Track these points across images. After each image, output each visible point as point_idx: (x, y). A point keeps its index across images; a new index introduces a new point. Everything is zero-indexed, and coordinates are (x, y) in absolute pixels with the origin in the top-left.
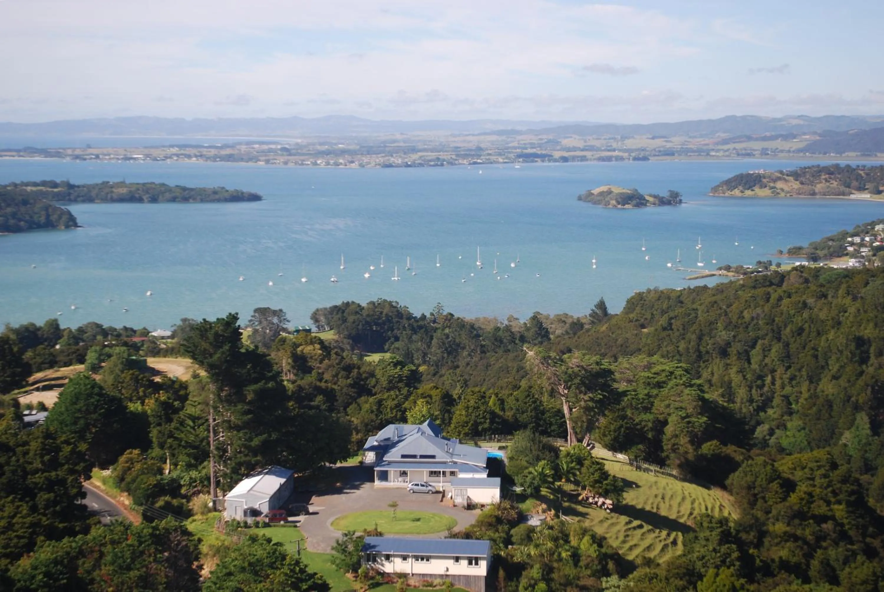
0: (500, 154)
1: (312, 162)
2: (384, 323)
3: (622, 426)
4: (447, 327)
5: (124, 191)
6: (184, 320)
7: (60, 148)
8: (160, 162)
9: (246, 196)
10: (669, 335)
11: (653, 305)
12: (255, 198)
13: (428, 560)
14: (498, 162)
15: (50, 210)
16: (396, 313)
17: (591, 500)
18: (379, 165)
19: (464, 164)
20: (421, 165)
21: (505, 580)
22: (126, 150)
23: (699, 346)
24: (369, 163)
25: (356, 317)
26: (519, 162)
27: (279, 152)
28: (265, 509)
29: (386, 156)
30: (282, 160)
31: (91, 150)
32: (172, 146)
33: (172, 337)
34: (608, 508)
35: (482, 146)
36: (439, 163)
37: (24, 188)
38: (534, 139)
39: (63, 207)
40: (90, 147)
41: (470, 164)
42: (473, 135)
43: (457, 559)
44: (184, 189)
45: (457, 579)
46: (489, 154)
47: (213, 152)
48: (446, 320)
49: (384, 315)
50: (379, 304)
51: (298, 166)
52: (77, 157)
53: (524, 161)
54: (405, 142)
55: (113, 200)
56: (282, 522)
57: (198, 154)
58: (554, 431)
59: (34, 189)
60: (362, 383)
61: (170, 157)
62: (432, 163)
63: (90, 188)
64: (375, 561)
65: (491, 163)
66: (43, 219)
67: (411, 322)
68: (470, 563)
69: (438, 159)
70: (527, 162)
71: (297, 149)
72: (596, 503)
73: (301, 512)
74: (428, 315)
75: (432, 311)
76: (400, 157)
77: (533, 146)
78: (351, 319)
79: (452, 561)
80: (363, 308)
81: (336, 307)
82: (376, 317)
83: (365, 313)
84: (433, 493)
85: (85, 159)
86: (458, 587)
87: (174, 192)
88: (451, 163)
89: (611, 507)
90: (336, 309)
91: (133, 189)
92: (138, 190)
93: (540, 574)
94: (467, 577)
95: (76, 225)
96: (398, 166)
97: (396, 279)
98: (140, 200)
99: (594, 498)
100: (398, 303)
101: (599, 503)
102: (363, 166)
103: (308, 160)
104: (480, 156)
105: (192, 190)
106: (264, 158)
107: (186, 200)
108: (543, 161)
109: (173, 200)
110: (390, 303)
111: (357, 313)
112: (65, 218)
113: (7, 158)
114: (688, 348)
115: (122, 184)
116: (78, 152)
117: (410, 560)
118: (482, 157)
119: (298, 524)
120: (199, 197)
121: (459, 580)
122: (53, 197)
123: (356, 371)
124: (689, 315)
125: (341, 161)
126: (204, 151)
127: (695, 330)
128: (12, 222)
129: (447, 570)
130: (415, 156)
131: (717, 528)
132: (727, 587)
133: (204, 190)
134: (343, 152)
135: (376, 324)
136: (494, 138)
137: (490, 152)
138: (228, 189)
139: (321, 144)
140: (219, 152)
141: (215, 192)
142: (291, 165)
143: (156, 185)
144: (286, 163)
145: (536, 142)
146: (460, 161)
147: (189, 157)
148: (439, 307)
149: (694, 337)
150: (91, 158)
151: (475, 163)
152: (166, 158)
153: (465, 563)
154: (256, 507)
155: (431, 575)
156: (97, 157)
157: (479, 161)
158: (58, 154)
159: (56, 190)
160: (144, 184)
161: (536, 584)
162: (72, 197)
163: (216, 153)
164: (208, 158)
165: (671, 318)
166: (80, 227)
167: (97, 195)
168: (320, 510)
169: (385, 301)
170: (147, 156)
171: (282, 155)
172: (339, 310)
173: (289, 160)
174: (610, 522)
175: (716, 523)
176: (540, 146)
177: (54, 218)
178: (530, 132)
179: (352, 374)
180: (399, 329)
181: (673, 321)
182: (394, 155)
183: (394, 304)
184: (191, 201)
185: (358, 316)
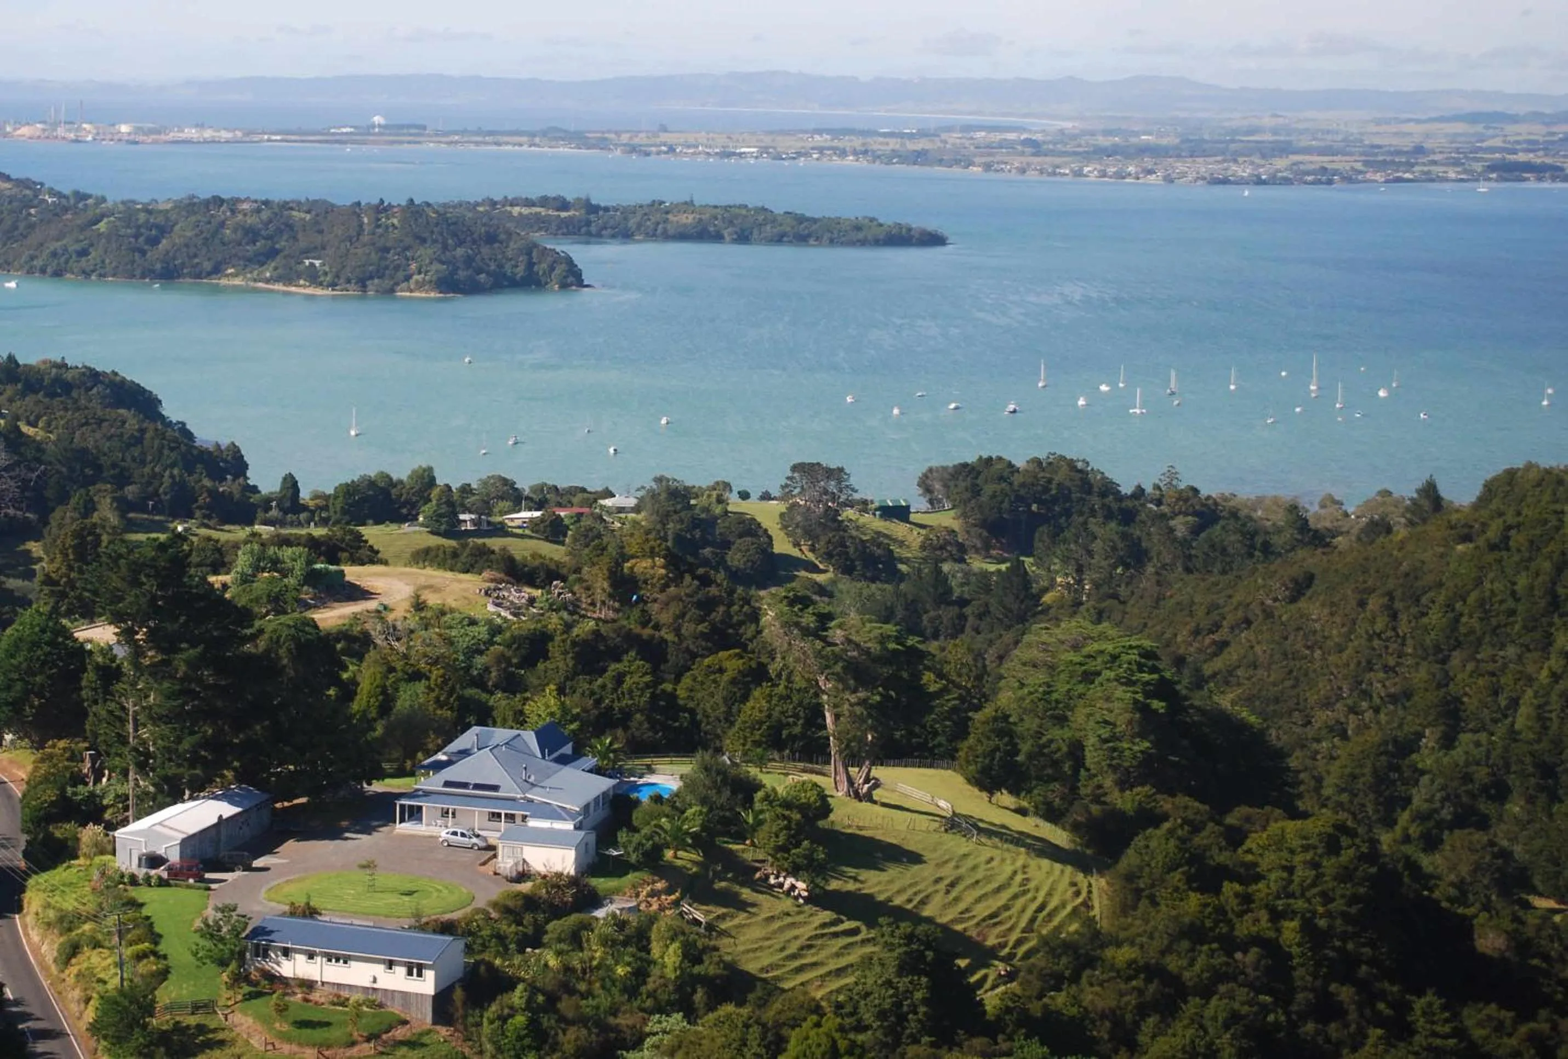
0: (1456, 163)
1: (1072, 170)
2: (1055, 500)
3: (997, 749)
4: (1180, 513)
5: (687, 219)
6: (659, 480)
7: (609, 132)
8: (786, 163)
9: (917, 236)
10: (1499, 561)
11: (1525, 496)
12: (934, 240)
13: (345, 962)
14: (1446, 180)
15: (534, 254)
16: (1079, 483)
17: (772, 881)
18: (1204, 178)
19: (1376, 181)
20: (1287, 181)
21: (465, 1004)
22: (729, 138)
23: (1554, 584)
24: (1183, 175)
25: (998, 487)
26: (1490, 179)
27: (1019, 148)
28: (174, 857)
29: (1224, 161)
30: (1016, 165)
31: (666, 135)
32: (819, 132)
33: (637, 509)
34: (799, 895)
35: (1428, 145)
36: (1325, 177)
37: (509, 208)
38: (1538, 131)
39: (558, 249)
40: (666, 131)
41: (1387, 181)
42: (1418, 121)
43: (390, 964)
44: (801, 219)
45: (390, 995)
46: (1434, 163)
47: (894, 144)
48: (1178, 499)
49: (1053, 486)
50: (1050, 464)
51: (1045, 178)
52: (633, 149)
53: (1501, 179)
54: (1275, 132)
55: (668, 237)
56: (191, 881)
57: (859, 148)
58: (940, 745)
59: (525, 211)
60: (731, 631)
61: (807, 155)
62: (1310, 178)
63: (628, 212)
64: (266, 955)
65: (1432, 180)
66: (520, 271)
67: (1107, 501)
68: (410, 973)
69: (1324, 170)
70: (1507, 180)
71: (1055, 144)
72: (781, 885)
73: (236, 864)
74: (1149, 489)
75: (1157, 482)
76: (1252, 163)
77: (1532, 146)
78: (989, 489)
79: (381, 967)
80: (1018, 471)
81: (965, 465)
82: (1040, 488)
83: (1017, 479)
84: (479, 849)
85: (648, 154)
86: (391, 1010)
87: (781, 225)
88: (1348, 179)
89: (805, 894)
90: (964, 469)
91: (706, 217)
92: (716, 219)
93: (524, 1000)
94: (405, 995)
95: (581, 284)
96: (1241, 182)
97: (1138, 411)
98: (717, 237)
99: (777, 877)
100: (1088, 463)
101: (786, 886)
102: (1172, 181)
103: (1065, 165)
104: (1413, 165)
105: (815, 221)
106: (983, 160)
107: (802, 239)
108: (1540, 179)
109: (779, 239)
110: (1071, 464)
111: (1001, 478)
112: (560, 270)
113: (509, 148)
114: (1531, 588)
115: (688, 206)
116: (641, 139)
117: (319, 959)
118: (1417, 168)
119: (213, 886)
120: (827, 236)
121: (393, 998)
122: (559, 228)
123: (722, 609)
124: (1546, 522)
125: (1131, 169)
126: (876, 144)
127: (1553, 552)
128: (462, 274)
129: (375, 981)
130: (1281, 163)
131: (900, 945)
132: (823, 1048)
133: (837, 221)
134: (1144, 150)
135: (1040, 502)
136: (1460, 127)
137: (1437, 157)
138: (881, 221)
139: (1107, 133)
140: (903, 145)
141: (858, 228)
142: (1032, 175)
143: (749, 210)
144: (1023, 171)
145: (1541, 139)
146: (1368, 176)
147: (843, 153)
148: (1172, 474)
149: (1547, 565)
150: (659, 153)
151: (1399, 180)
152: (799, 154)
153: (401, 971)
154: (161, 852)
155: (350, 987)
156: (671, 150)
157: (1407, 176)
158: (602, 144)
159: (564, 214)
160: (727, 208)
161: (511, 1016)
162: (593, 229)
163: (897, 147)
164: (876, 157)
165: (1509, 528)
166: (587, 286)
167: (639, 226)
168: (274, 865)
169: (1062, 458)
170: (764, 150)
171: (1022, 154)
172: (970, 472)
173: (1028, 164)
174: (789, 920)
175: (901, 938)
176: (1547, 148)
177: (541, 268)
178: (1536, 117)
179: (714, 614)
180: (1081, 513)
181: (1513, 532)
182: (1241, 160)
183: (1080, 465)
184: (812, 242)
185: (1004, 485)
